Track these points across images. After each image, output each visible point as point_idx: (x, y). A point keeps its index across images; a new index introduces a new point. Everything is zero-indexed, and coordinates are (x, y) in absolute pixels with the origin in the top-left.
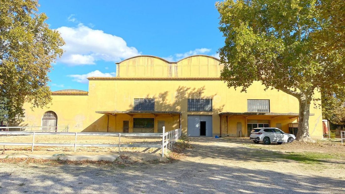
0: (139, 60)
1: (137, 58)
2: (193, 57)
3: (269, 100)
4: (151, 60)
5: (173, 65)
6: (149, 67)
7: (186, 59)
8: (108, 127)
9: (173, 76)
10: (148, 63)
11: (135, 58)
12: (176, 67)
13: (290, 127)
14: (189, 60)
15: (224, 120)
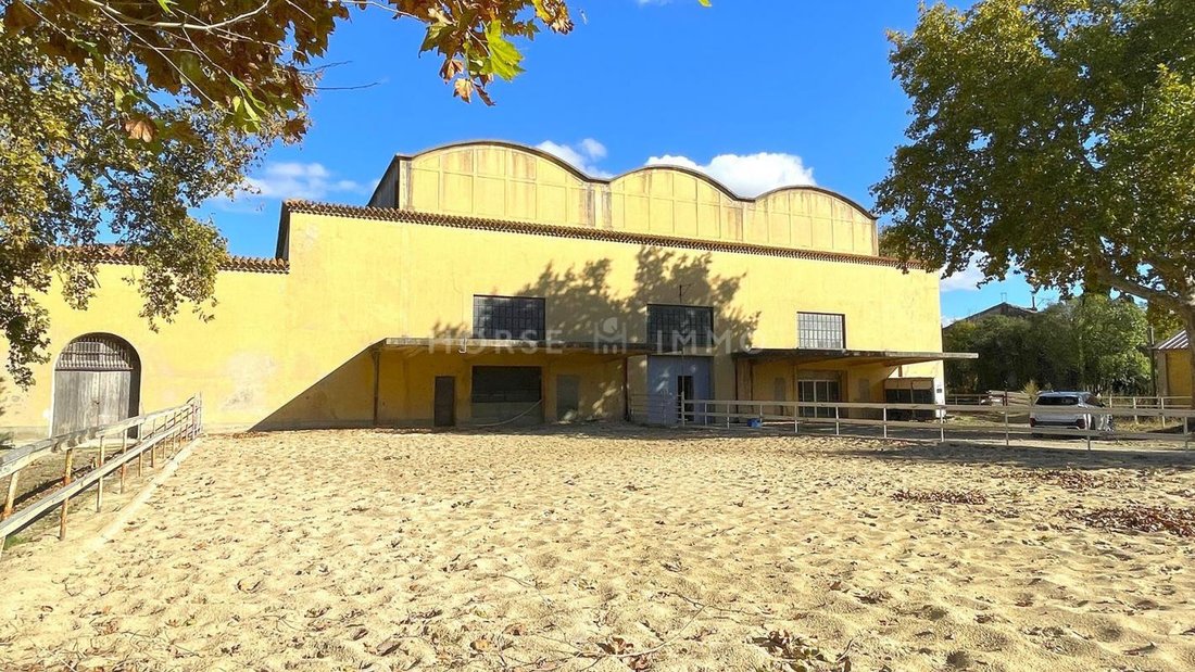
0: (484, 154)
1: (476, 147)
2: (655, 171)
3: (843, 316)
4: (527, 160)
5: (598, 188)
6: (521, 187)
7: (637, 174)
8: (376, 400)
9: (599, 226)
10: (514, 173)
11: (470, 147)
12: (605, 197)
13: (886, 387)
14: (644, 177)
15: (743, 370)
